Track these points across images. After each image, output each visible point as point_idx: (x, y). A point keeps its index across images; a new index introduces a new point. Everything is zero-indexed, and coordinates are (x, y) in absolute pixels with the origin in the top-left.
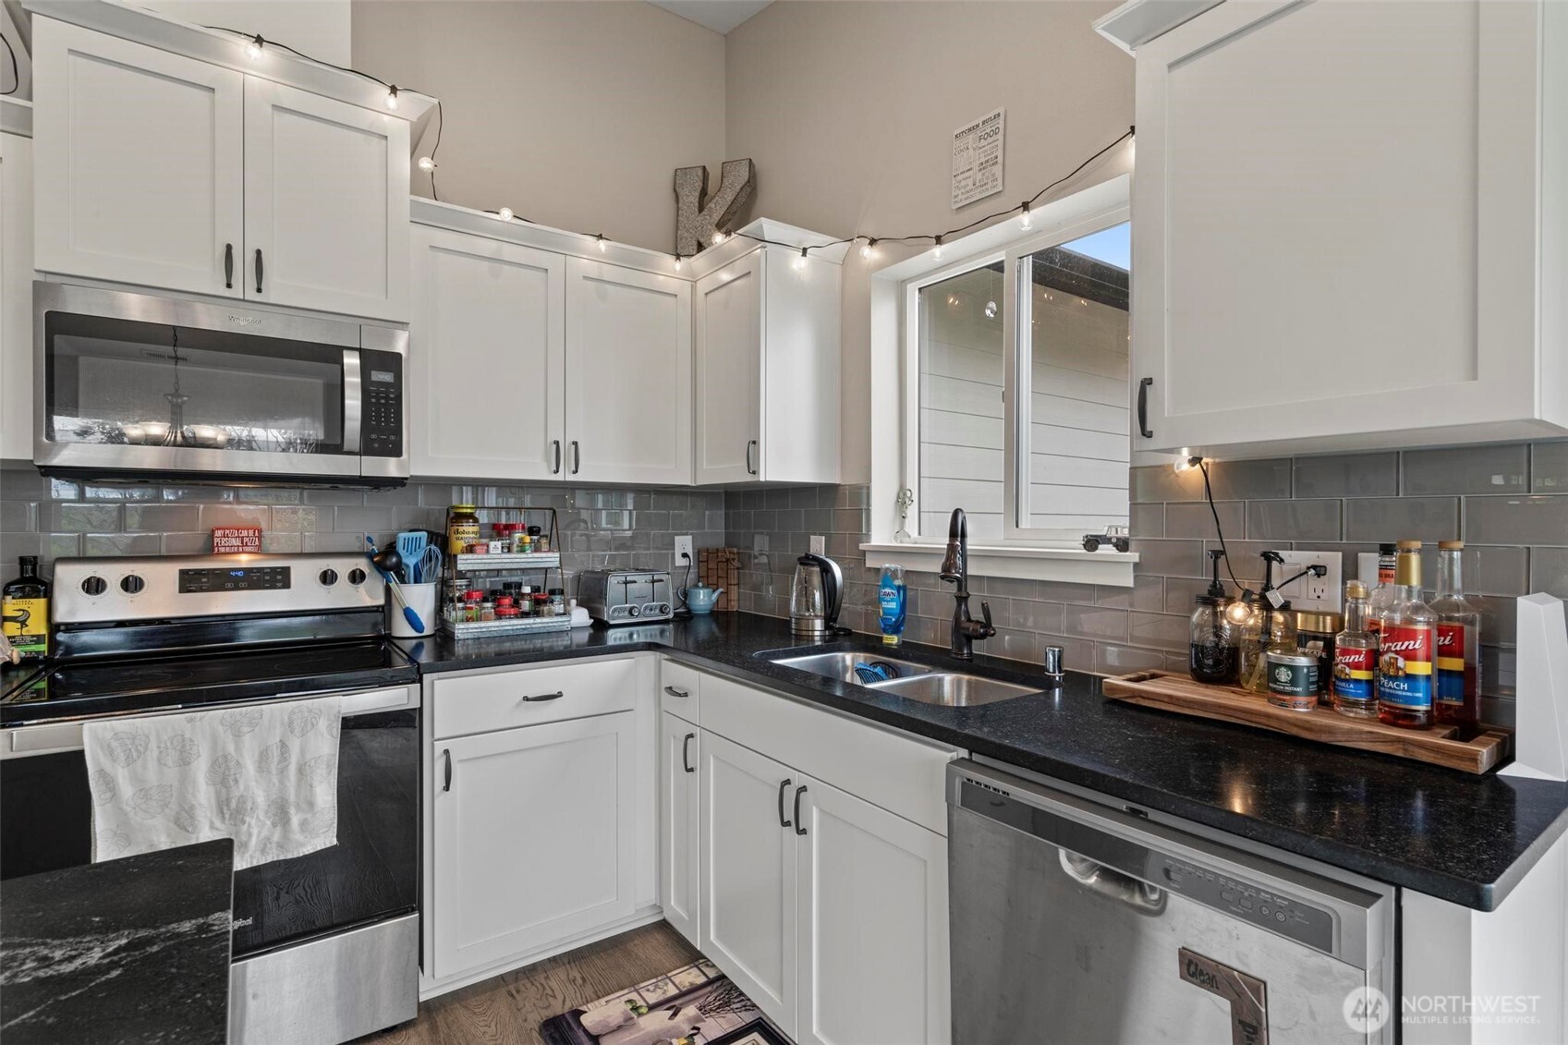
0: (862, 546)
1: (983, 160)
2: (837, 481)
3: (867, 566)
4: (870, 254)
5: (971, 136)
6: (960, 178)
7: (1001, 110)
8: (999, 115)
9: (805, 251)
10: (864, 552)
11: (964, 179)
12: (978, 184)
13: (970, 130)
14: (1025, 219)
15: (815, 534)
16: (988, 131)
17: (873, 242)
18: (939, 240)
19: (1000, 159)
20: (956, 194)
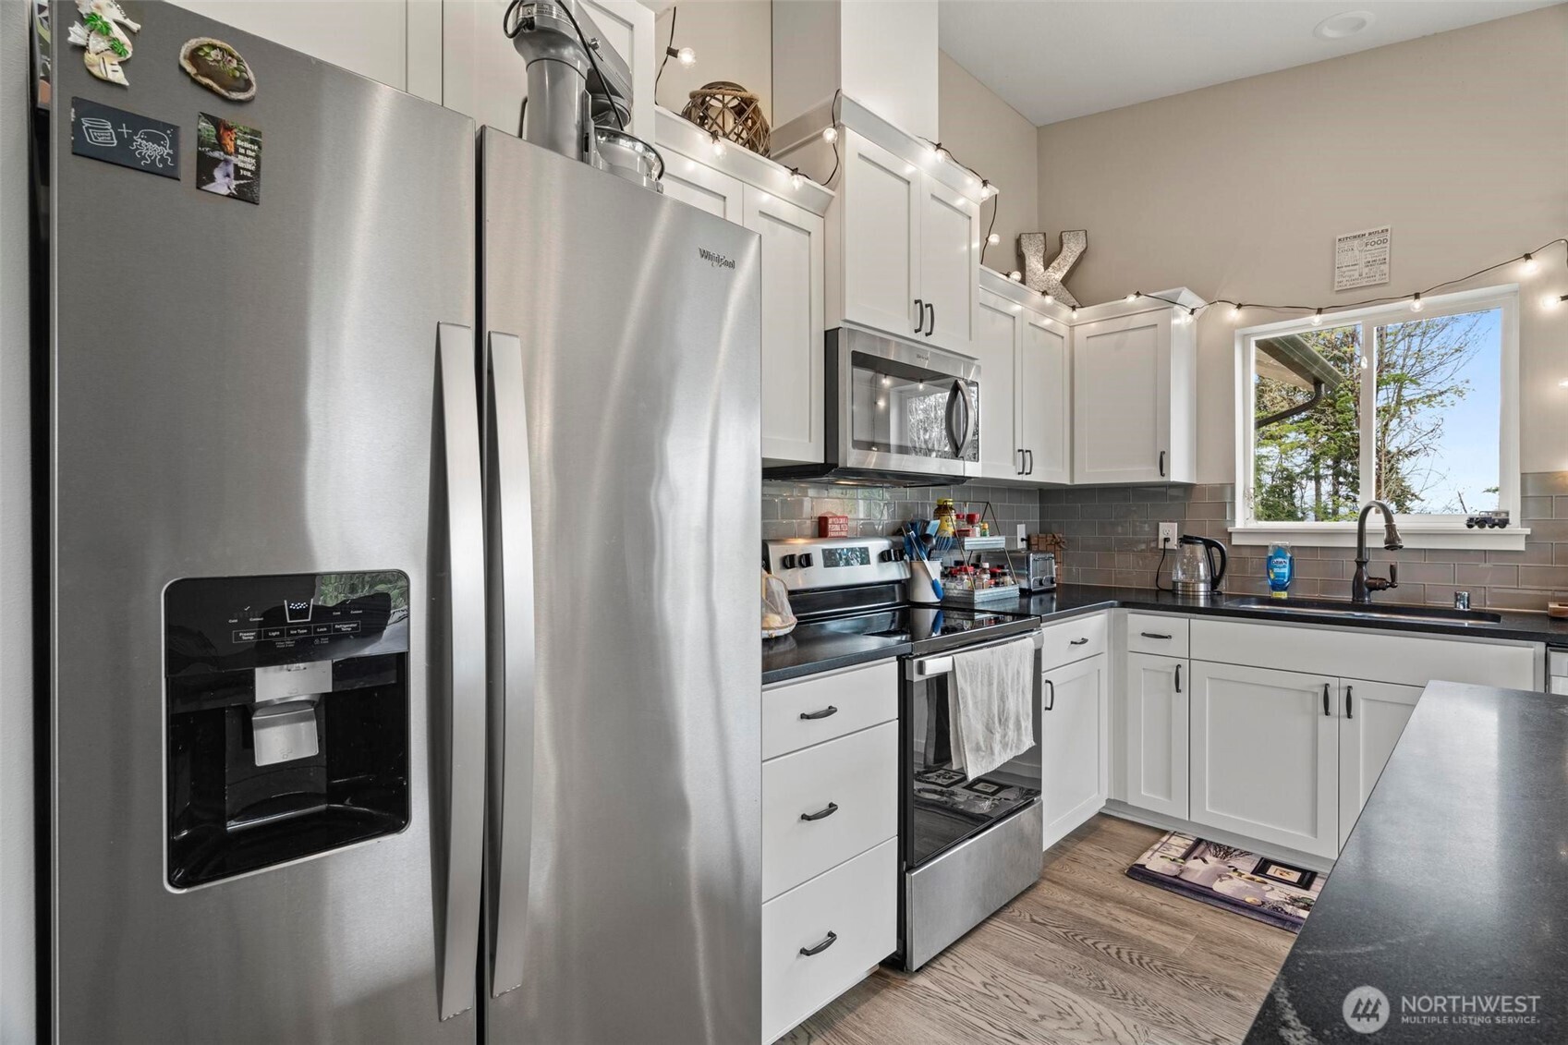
0: (1230, 529)
1: (1370, 259)
2: (1195, 482)
3: (1233, 543)
4: (1233, 315)
5: (1356, 242)
6: (1344, 269)
7: (1388, 227)
8: (1387, 230)
9: (1192, 312)
10: (1231, 533)
11: (1348, 271)
12: (1364, 275)
13: (1355, 237)
14: (1417, 305)
15: (1163, 521)
16: (1376, 240)
17: (1239, 306)
18: (1320, 311)
19: (1387, 260)
20: (1340, 280)
